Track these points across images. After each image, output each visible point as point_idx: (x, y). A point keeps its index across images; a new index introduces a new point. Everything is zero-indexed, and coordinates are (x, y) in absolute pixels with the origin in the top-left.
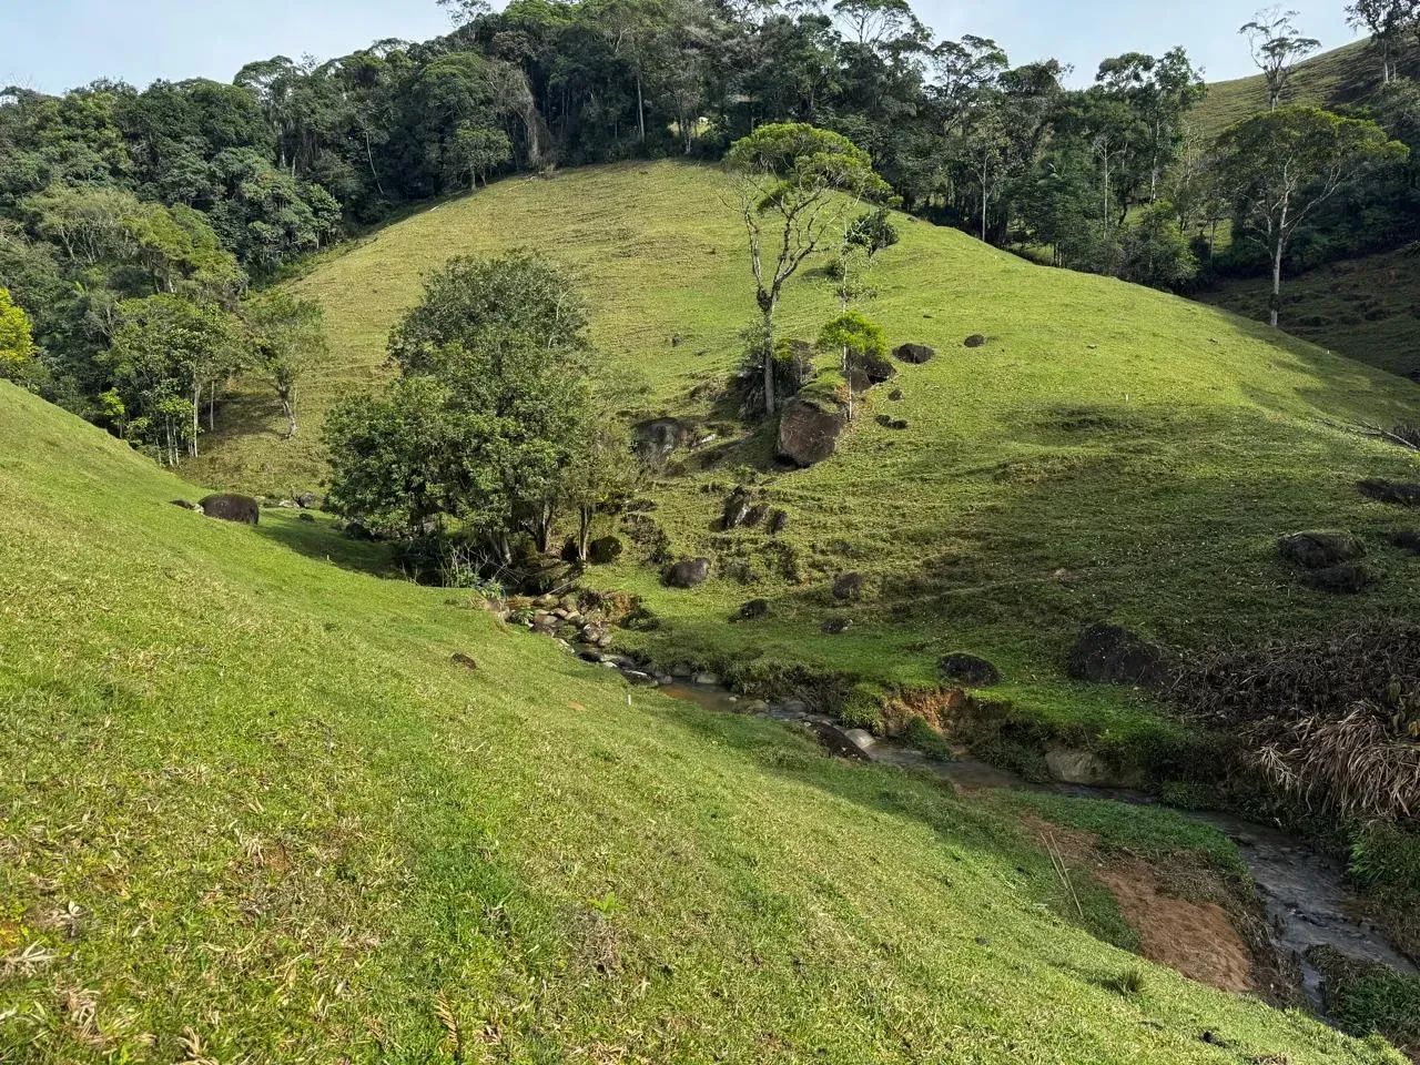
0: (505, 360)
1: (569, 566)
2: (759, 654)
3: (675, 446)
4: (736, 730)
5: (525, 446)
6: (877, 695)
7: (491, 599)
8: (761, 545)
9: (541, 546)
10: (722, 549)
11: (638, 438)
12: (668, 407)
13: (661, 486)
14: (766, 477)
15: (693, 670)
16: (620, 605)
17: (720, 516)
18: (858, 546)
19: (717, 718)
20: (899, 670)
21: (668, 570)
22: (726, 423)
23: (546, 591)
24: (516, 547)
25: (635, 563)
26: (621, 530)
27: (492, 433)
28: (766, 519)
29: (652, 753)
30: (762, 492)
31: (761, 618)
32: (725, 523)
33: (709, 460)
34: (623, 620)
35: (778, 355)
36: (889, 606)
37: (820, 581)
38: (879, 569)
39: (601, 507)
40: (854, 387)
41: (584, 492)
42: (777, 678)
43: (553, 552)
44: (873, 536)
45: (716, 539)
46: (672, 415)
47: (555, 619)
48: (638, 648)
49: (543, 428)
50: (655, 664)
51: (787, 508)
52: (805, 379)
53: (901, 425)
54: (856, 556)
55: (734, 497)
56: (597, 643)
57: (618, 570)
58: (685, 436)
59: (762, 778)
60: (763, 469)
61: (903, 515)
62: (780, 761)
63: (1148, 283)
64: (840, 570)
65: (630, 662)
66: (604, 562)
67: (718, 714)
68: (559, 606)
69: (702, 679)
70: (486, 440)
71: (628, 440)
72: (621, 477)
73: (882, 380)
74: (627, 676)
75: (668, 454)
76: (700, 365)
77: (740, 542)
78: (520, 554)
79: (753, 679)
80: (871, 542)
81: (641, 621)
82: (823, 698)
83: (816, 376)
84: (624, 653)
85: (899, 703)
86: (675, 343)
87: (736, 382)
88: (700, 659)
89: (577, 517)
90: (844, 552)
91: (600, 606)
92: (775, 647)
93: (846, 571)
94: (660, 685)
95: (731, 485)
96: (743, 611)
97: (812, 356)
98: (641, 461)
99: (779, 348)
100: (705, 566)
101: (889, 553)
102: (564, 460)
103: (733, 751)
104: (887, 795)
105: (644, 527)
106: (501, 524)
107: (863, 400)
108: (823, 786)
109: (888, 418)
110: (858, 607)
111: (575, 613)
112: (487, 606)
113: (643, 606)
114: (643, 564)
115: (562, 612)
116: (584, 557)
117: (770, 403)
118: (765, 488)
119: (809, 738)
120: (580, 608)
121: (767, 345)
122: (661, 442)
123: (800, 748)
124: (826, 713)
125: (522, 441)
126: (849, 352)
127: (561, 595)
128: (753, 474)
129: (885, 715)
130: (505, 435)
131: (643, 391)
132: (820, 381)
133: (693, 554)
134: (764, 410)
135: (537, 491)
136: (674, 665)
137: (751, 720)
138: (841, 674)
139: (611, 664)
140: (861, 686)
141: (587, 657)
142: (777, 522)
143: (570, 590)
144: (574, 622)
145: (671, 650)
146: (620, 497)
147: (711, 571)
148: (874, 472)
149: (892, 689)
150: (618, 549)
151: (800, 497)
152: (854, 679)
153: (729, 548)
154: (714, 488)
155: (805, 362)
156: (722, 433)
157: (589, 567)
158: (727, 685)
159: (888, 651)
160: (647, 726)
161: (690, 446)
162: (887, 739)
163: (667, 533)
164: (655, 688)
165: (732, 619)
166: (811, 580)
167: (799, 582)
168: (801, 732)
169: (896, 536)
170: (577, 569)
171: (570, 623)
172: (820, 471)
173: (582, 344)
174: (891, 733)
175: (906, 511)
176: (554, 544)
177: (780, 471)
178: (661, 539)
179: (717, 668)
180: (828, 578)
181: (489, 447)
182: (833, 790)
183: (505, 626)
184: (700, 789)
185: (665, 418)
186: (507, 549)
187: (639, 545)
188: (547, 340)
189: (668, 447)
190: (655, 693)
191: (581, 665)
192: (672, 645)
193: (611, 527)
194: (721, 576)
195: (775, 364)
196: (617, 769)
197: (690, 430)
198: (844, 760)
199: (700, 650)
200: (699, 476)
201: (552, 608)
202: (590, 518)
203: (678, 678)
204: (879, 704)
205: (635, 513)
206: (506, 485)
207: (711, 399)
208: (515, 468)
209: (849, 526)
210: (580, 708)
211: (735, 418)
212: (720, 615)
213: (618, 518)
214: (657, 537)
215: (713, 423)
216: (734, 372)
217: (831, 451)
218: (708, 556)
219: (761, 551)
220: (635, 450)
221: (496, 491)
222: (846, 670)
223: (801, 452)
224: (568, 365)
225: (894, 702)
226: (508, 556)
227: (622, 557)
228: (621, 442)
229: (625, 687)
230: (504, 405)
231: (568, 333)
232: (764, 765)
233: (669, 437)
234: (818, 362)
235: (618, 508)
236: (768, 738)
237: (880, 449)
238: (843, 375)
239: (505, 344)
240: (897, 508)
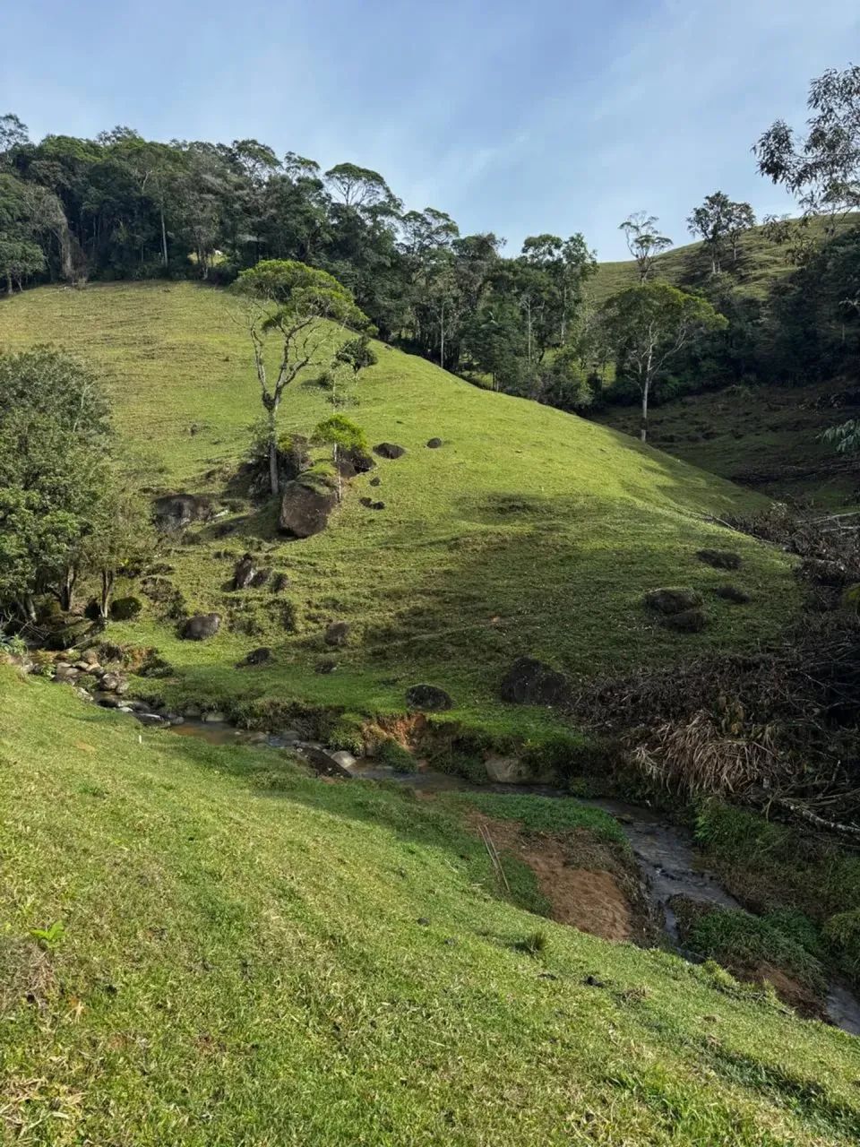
0: (32, 441)
1: (91, 623)
2: (261, 694)
3: (192, 519)
4: (236, 760)
5: (49, 517)
6: (358, 722)
7: (15, 655)
8: (265, 603)
9: (66, 606)
10: (232, 606)
11: (158, 512)
12: (185, 486)
13: (179, 552)
14: (272, 546)
15: (203, 711)
16: (138, 656)
17: (230, 578)
18: (346, 601)
19: (221, 752)
20: (376, 701)
21: (183, 624)
22: (237, 501)
23: (69, 646)
24: (41, 607)
25: (153, 619)
26: (142, 591)
27: (17, 505)
28: (270, 580)
29: (145, 785)
30: (267, 558)
31: (264, 664)
32: (235, 584)
33: (222, 531)
34: (140, 669)
35: (281, 447)
36: (369, 650)
37: (314, 631)
38: (362, 620)
39: (122, 571)
40: (342, 475)
41: (105, 558)
42: (276, 713)
43: (77, 611)
44: (357, 594)
45: (227, 598)
46: (189, 493)
47: (76, 670)
48: (153, 693)
49: (68, 501)
50: (169, 706)
51: (288, 572)
52: (304, 467)
53: (380, 506)
54: (344, 609)
55: (243, 562)
56: (115, 691)
57: (138, 625)
58: (201, 510)
59: (255, 800)
60: (269, 540)
61: (381, 577)
62: (273, 784)
63: (559, 406)
64: (331, 621)
65: (146, 707)
66: (124, 619)
67: (223, 746)
68: (81, 659)
69: (211, 718)
70: (11, 512)
71: (147, 513)
72: (141, 544)
73: (365, 470)
74: (140, 719)
75: (186, 526)
76: (216, 453)
77: (247, 600)
78: (44, 613)
79: (256, 716)
80: (355, 599)
81: (157, 670)
82: (315, 727)
83: (312, 465)
84: (141, 698)
85: (376, 728)
86: (193, 432)
87: (245, 468)
88: (210, 701)
89: (99, 580)
90: (334, 606)
91: (120, 659)
92: (275, 686)
93: (336, 622)
94: (172, 725)
95: (242, 552)
96: (249, 659)
97: (309, 448)
98: (159, 531)
99: (281, 441)
100: (217, 620)
101: (370, 607)
102: (86, 530)
103: (233, 778)
104: (360, 804)
105: (162, 589)
106: (25, 586)
107: (350, 485)
108: (307, 802)
109: (370, 500)
110: (345, 651)
111: (96, 665)
112: (11, 660)
113: (159, 657)
114: (161, 619)
115: (83, 665)
116: (105, 614)
117: (274, 486)
118: (270, 554)
119: (300, 762)
120: (100, 660)
121: (272, 438)
122: (179, 515)
123: (292, 771)
124: (316, 740)
125: (47, 513)
126: (338, 448)
127: (82, 649)
128: (259, 543)
129: (364, 738)
130: (30, 507)
131: (161, 471)
132: (315, 469)
133: (206, 611)
134: (270, 491)
135: (59, 556)
136: (186, 707)
137: (250, 749)
138: (330, 707)
139: (127, 709)
140: (345, 716)
141: (105, 704)
142: (279, 583)
143: (91, 645)
144: (95, 673)
145: (184, 695)
146: (139, 561)
147: (222, 625)
148: (358, 542)
149: (370, 717)
150: (137, 607)
151: (299, 562)
152: (340, 710)
153: (239, 605)
154: (226, 554)
155: (303, 453)
156: (233, 509)
157: (110, 624)
158: (233, 721)
159: (367, 686)
160: (155, 762)
161: (205, 519)
162: (366, 759)
163: (184, 594)
164: (166, 728)
165: (239, 665)
166: (307, 630)
167: (297, 632)
168: (294, 757)
169: (375, 594)
170: (99, 625)
171: (91, 673)
172: (315, 542)
173: (105, 429)
174: (370, 753)
175: (383, 574)
176: (78, 604)
177: (283, 541)
178: (178, 598)
179: (224, 708)
180: (321, 628)
181: (14, 517)
182: (316, 805)
183: (28, 678)
184: (185, 814)
185: (182, 495)
186: (32, 608)
187: (157, 604)
188: (72, 425)
189: (186, 520)
190: (165, 732)
191: (99, 711)
192: (184, 689)
193: (131, 589)
194: (231, 629)
195: (278, 454)
196: (105, 804)
197: (205, 506)
198: (329, 778)
199: (209, 693)
200: (212, 544)
201: (74, 661)
202: (111, 583)
203: (189, 719)
204: (359, 729)
205: (154, 576)
206: (31, 551)
207: (224, 480)
208: (40, 536)
209: (339, 586)
210: (90, 748)
211: (245, 497)
212: (228, 662)
213: (138, 581)
214: (174, 597)
215: (226, 500)
216: (244, 459)
217: (325, 526)
218: (220, 612)
219: (267, 607)
220: (154, 522)
221: (21, 556)
222: (335, 704)
223: (300, 526)
224: (93, 447)
225: (372, 727)
226: (33, 615)
227: (141, 614)
228: (142, 515)
229: (137, 728)
230: (30, 480)
231: (92, 419)
232: (259, 788)
233: (186, 511)
234: (314, 454)
235: (138, 572)
236: (264, 765)
237: (363, 525)
238: (335, 465)
239: (32, 426)
240: (376, 571)
